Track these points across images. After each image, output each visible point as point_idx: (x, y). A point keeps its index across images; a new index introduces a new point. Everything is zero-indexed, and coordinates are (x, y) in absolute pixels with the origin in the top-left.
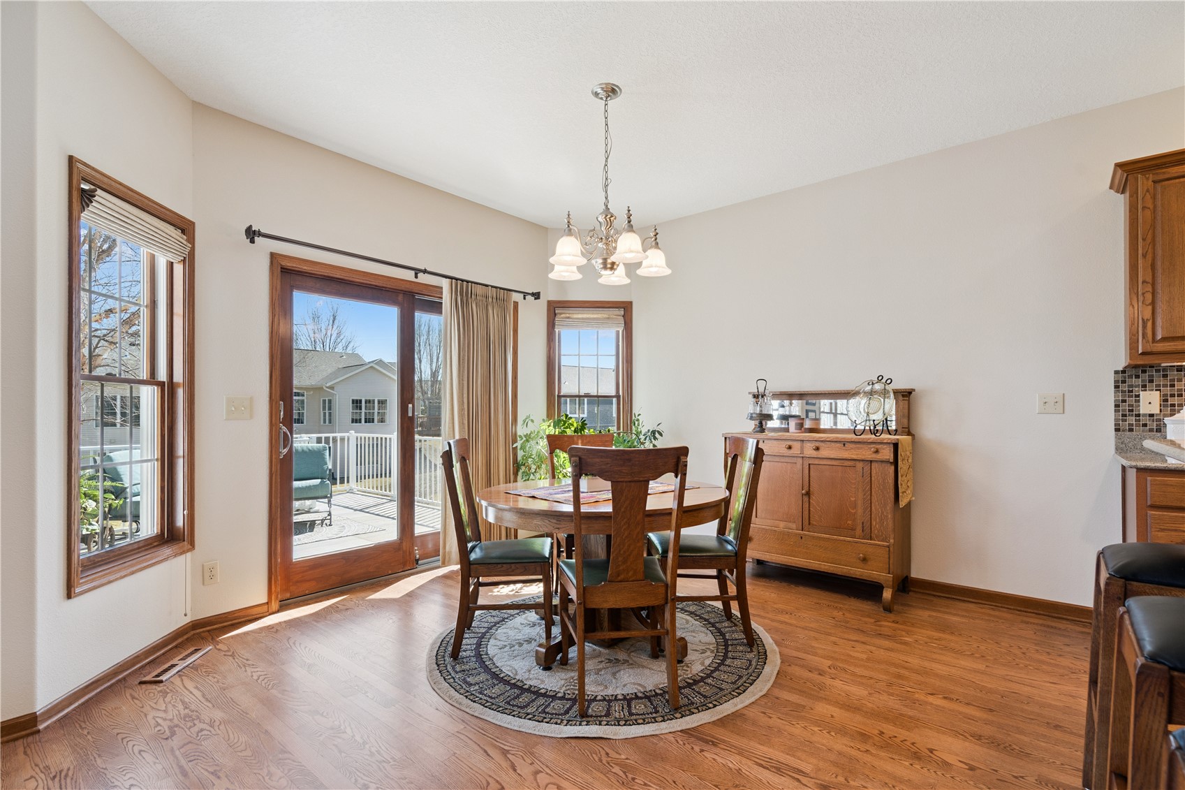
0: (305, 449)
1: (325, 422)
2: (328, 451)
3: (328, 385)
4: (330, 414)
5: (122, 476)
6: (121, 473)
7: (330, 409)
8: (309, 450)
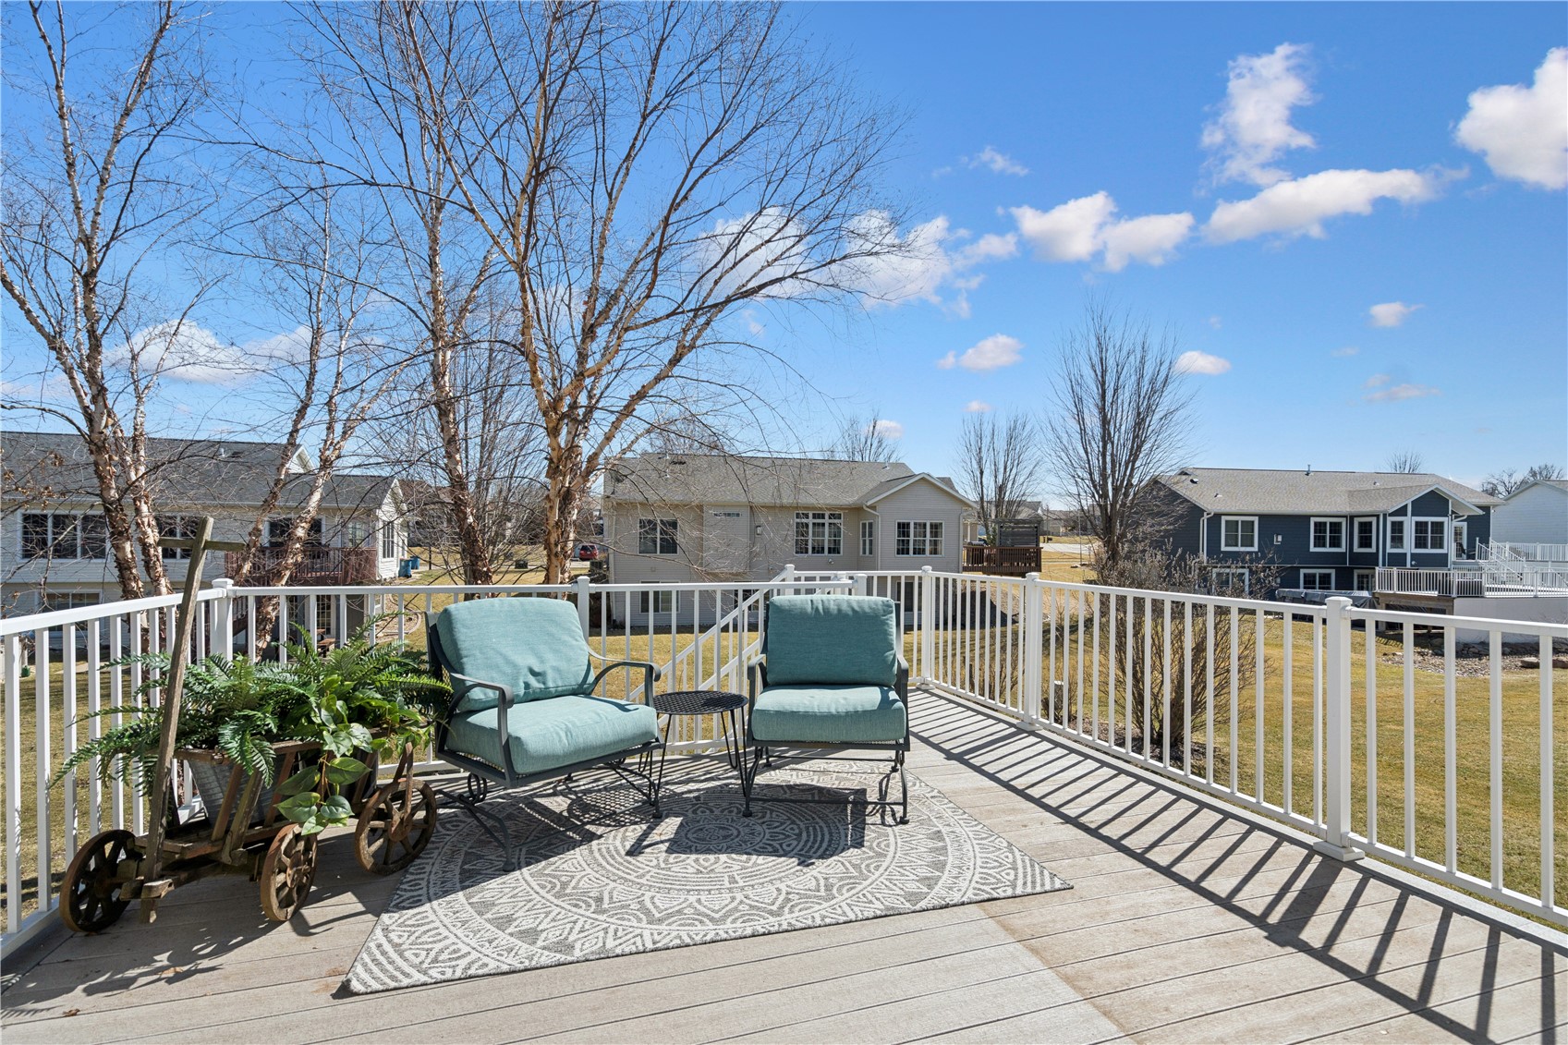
0: (845, 607)
1: (864, 553)
2: (894, 615)
3: (869, 504)
4: (871, 542)
5: (465, 660)
6: (464, 653)
7: (870, 535)
8: (853, 610)
